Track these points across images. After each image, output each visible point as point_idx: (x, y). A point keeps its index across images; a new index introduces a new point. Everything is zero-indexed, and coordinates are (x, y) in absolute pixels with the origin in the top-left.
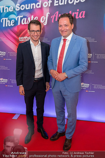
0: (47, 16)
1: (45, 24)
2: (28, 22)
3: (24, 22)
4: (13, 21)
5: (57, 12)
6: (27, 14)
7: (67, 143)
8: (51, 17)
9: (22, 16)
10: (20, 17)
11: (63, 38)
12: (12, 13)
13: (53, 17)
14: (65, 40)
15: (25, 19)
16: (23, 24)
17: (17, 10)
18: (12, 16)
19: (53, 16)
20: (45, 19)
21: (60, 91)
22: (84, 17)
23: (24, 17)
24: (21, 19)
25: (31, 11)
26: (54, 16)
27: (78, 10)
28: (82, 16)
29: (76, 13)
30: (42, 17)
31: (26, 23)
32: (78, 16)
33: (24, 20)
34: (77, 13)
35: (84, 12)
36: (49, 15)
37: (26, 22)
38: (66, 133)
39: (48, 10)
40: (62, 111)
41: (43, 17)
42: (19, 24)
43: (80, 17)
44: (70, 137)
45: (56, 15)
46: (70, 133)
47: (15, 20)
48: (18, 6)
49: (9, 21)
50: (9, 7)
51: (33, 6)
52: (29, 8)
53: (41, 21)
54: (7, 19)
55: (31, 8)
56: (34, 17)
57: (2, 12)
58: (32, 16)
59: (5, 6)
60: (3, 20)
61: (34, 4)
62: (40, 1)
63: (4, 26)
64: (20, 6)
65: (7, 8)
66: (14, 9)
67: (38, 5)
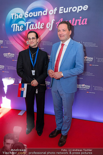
0: (52, 22)
1: (50, 29)
2: (35, 27)
3: (31, 28)
4: (22, 27)
6: (34, 21)
7: (62, 138)
8: (56, 24)
9: (30, 23)
10: (28, 23)
11: (61, 43)
12: (21, 20)
14: (63, 45)
15: (33, 25)
16: (30, 29)
17: (26, 17)
18: (21, 22)
19: (57, 22)
20: (51, 25)
21: (58, 91)
22: (86, 23)
23: (32, 23)
24: (29, 24)
25: (38, 18)
27: (81, 18)
28: (84, 23)
29: (78, 20)
30: (48, 23)
31: (33, 29)
32: (81, 23)
34: (80, 20)
35: (86, 19)
36: (54, 21)
38: (62, 129)
39: (53, 17)
40: (60, 110)
42: (27, 29)
43: (83, 23)
44: (66, 134)
46: (66, 130)
47: (24, 25)
48: (27, 13)
49: (18, 27)
50: (19, 14)
51: (40, 13)
52: (36, 15)
53: (47, 27)
54: (17, 24)
55: (39, 15)
56: (41, 23)
57: (12, 19)
58: (39, 23)
59: (15, 14)
60: (13, 26)
61: (41, 12)
62: (47, 10)
63: (14, 31)
64: (28, 14)
65: (17, 15)
66: (23, 16)
67: (45, 13)
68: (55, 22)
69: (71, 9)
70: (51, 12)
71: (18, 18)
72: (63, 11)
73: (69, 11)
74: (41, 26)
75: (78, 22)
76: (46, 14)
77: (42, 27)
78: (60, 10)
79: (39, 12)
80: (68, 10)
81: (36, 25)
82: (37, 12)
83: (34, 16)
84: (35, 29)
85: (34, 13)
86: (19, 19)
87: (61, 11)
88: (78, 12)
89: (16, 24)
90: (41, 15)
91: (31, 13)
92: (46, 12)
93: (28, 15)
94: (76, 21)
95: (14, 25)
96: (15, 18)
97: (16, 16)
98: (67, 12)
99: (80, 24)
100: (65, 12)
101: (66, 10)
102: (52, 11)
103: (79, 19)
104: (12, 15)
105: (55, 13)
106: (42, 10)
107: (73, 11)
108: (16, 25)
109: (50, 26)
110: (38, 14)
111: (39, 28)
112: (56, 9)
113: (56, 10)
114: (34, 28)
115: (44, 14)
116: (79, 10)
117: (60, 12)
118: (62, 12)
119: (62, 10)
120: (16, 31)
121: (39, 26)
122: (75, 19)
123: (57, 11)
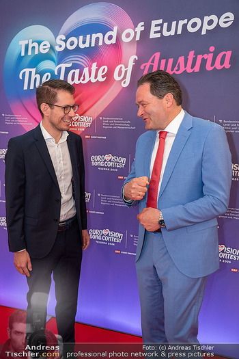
0: (131, 64)
1: (124, 83)
2: (82, 78)
3: (73, 79)
4: (48, 76)
5: (157, 55)
6: (81, 60)
8: (142, 67)
9: (70, 65)
10: (63, 66)
12: (46, 57)
13: (145, 67)
15: (77, 71)
16: (70, 82)
17: (58, 49)
18: (46, 65)
19: (145, 64)
20: (126, 71)
21: (154, 267)
22: (227, 65)
23: (75, 66)
24: (68, 70)
25: (92, 53)
26: (148, 64)
27: (212, 49)
28: (222, 63)
29: (205, 56)
30: (119, 66)
31: (77, 82)
32: (213, 63)
33: (74, 73)
34: (209, 57)
35: (229, 54)
36: (135, 61)
37: (79, 80)
39: (134, 49)
41: (121, 67)
43: (218, 66)
45: (153, 62)
47: (52, 72)
48: (61, 40)
49: (38, 76)
50: (39, 43)
51: (97, 39)
52: (87, 45)
53: (116, 77)
54: (33, 70)
55: (93, 45)
56: (99, 66)
57: (23, 54)
58: (94, 65)
59: (31, 41)
60: (24, 73)
61: (100, 35)
62: (115, 28)
63: (25, 88)
64: (65, 41)
65: (36, 45)
66: (52, 48)
67: (110, 38)
68: (137, 64)
69: (185, 26)
70: (128, 35)
71: (36, 53)
72: (161, 31)
73: (179, 32)
74: (100, 74)
75: (204, 62)
76: (114, 41)
77: (103, 77)
78: (153, 29)
79: (94, 36)
80: (177, 27)
81: (86, 71)
82: (88, 36)
83: (82, 46)
84: (83, 82)
85: (81, 37)
86: (40, 54)
87: (155, 32)
88: (204, 32)
89: (31, 70)
90: (100, 43)
91: (73, 39)
92: (114, 34)
93: (63, 44)
94: (200, 57)
95: (27, 71)
96: (30, 53)
97: (33, 47)
98: (172, 33)
99: (209, 68)
100: (166, 34)
101: (169, 29)
102: (131, 33)
103: (208, 52)
104: (23, 43)
105: (138, 38)
106: (104, 29)
107: (190, 29)
108: (30, 73)
109: (124, 74)
110: (90, 40)
111: (93, 80)
112: (140, 27)
113: (143, 28)
114: (81, 81)
115: (108, 42)
116: (206, 27)
117: (152, 36)
118: (158, 35)
119: (158, 28)
120: (32, 87)
121: (93, 74)
122: (196, 55)
123: (145, 33)
